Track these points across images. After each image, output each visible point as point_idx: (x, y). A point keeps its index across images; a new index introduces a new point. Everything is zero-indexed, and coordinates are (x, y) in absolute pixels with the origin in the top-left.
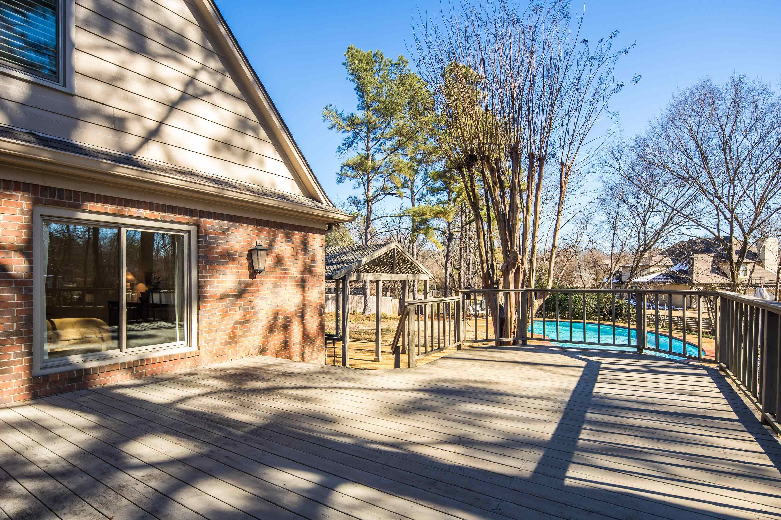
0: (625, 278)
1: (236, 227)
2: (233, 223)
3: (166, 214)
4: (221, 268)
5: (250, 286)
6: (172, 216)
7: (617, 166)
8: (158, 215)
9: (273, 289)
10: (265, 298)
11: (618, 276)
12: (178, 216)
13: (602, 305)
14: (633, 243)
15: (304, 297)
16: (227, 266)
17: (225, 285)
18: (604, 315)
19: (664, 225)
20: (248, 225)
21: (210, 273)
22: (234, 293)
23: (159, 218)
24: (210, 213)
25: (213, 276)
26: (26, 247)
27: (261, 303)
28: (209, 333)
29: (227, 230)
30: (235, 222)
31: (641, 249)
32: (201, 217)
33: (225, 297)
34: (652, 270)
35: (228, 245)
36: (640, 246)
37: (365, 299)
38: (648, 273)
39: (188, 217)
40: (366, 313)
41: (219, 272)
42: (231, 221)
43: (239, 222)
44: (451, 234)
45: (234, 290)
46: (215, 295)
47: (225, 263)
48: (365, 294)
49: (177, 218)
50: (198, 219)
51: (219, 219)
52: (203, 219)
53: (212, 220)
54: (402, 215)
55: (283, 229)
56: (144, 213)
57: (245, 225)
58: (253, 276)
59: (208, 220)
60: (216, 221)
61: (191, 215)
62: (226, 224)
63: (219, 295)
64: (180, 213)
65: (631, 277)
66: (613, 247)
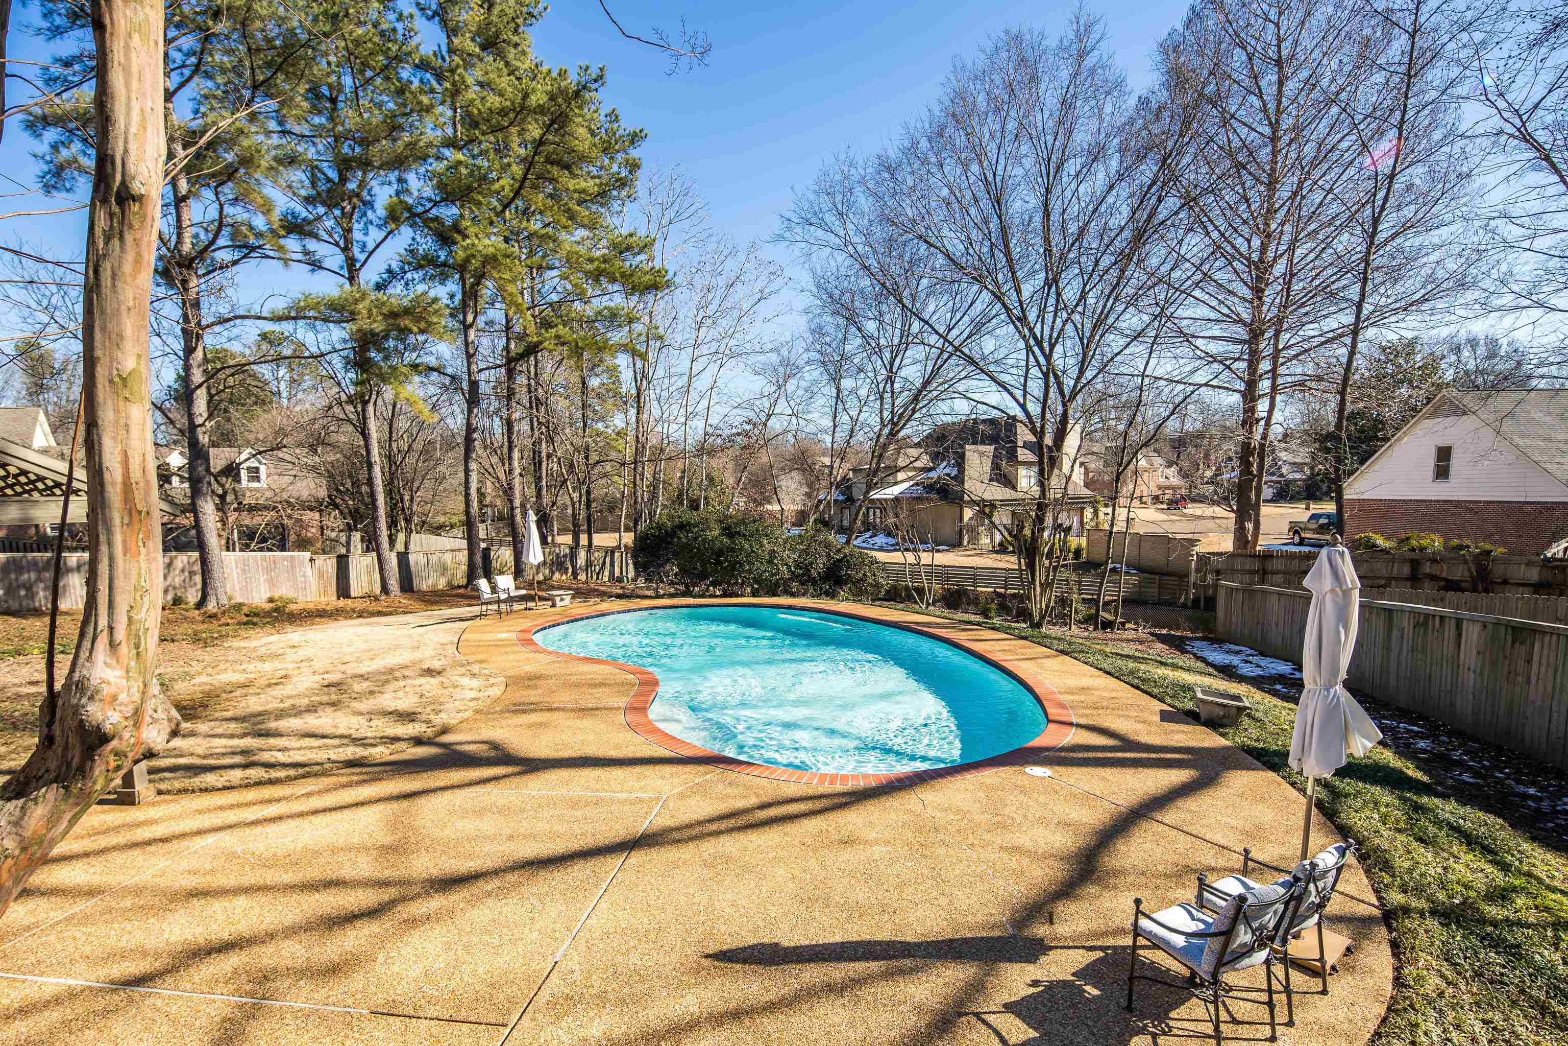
0: (858, 495)
7: (841, 232)
11: (845, 485)
13: (810, 559)
14: (871, 418)
18: (814, 582)
19: (926, 383)
31: (886, 431)
34: (901, 476)
36: (883, 425)
37: (205, 561)
38: (896, 483)
40: (211, 606)
44: (474, 385)
48: (201, 546)
54: (293, 314)
65: (868, 492)
66: (835, 426)
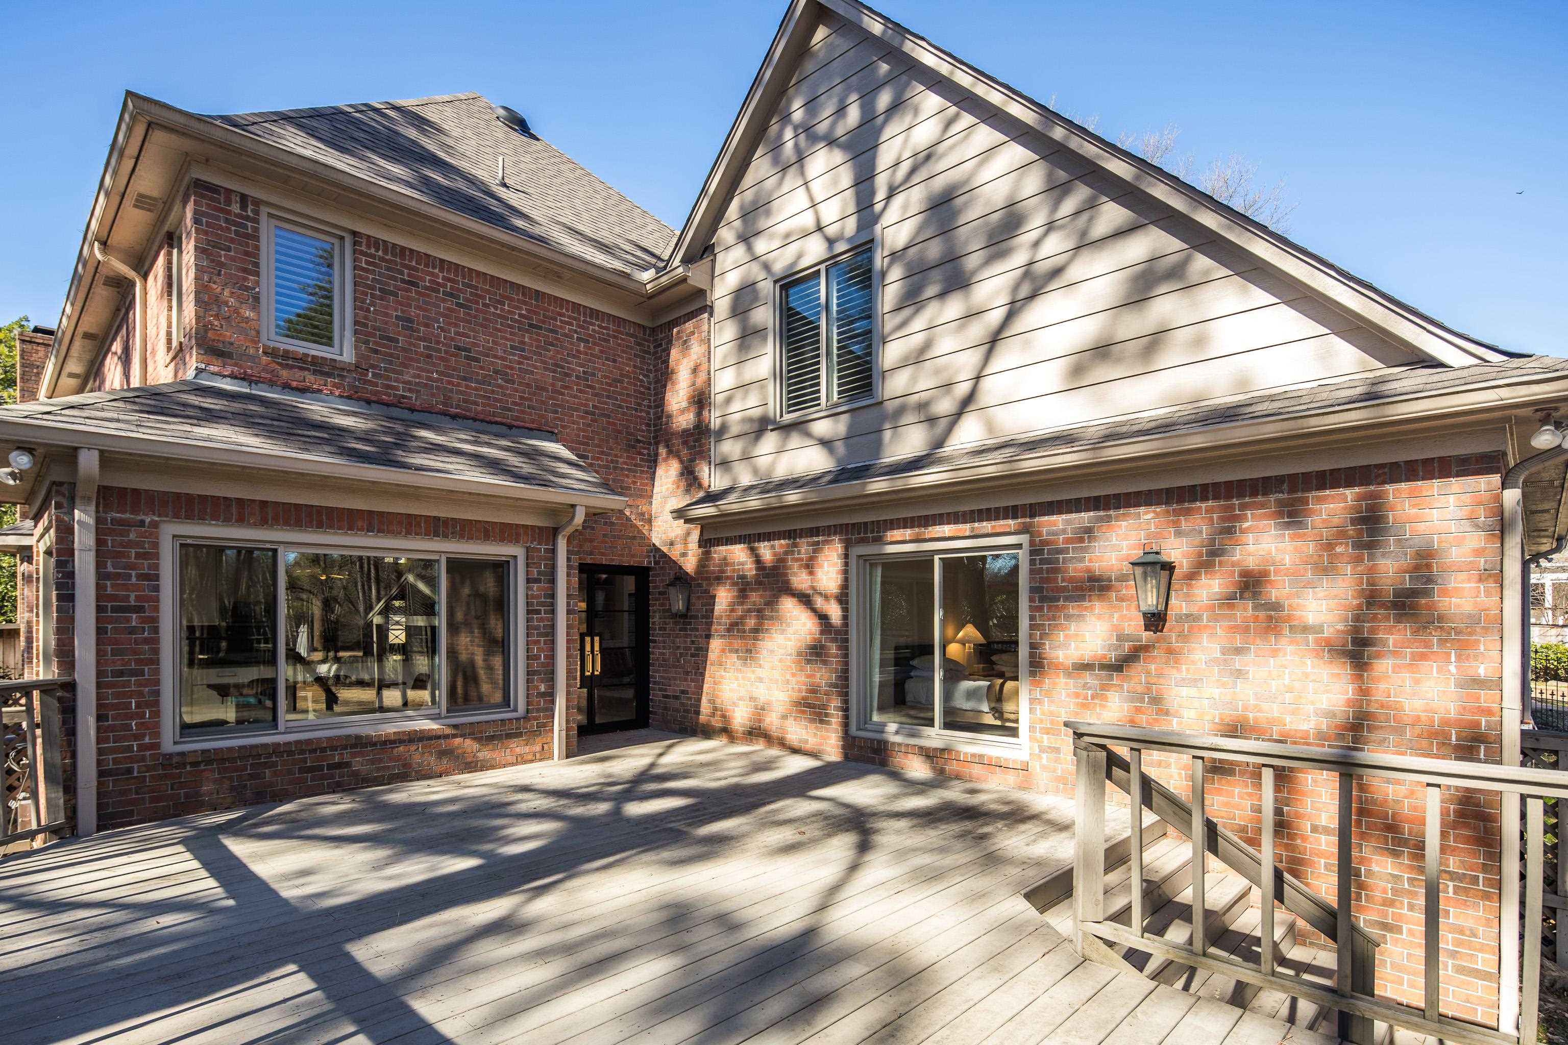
1: (1109, 519)
2: (1102, 513)
3: (976, 525)
4: (1073, 609)
5: (1146, 648)
6: (987, 526)
8: (965, 528)
9: (1225, 660)
10: (1195, 680)
12: (993, 523)
15: (1364, 692)
16: (1087, 604)
17: (1082, 645)
20: (1142, 509)
21: (1049, 620)
22: (1104, 662)
23: (967, 534)
24: (1051, 503)
25: (1056, 626)
26: (841, 594)
27: (1185, 691)
28: (1048, 734)
29: (1089, 531)
30: (1107, 508)
32: (1032, 516)
33: (1085, 667)
35: (1090, 561)
39: (1011, 522)
41: (1068, 617)
42: (1097, 508)
43: (1118, 507)
45: (1104, 656)
46: (1059, 663)
47: (1082, 598)
49: (993, 527)
50: (1028, 520)
51: (1070, 512)
52: (1037, 519)
53: (1054, 518)
55: (1265, 494)
56: (946, 530)
57: (1132, 510)
58: (1157, 626)
59: (1046, 518)
60: (1064, 516)
61: (1015, 517)
62: (1085, 517)
63: (1069, 662)
64: (997, 518)
